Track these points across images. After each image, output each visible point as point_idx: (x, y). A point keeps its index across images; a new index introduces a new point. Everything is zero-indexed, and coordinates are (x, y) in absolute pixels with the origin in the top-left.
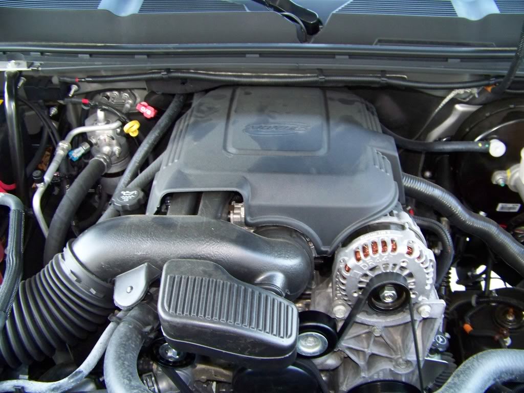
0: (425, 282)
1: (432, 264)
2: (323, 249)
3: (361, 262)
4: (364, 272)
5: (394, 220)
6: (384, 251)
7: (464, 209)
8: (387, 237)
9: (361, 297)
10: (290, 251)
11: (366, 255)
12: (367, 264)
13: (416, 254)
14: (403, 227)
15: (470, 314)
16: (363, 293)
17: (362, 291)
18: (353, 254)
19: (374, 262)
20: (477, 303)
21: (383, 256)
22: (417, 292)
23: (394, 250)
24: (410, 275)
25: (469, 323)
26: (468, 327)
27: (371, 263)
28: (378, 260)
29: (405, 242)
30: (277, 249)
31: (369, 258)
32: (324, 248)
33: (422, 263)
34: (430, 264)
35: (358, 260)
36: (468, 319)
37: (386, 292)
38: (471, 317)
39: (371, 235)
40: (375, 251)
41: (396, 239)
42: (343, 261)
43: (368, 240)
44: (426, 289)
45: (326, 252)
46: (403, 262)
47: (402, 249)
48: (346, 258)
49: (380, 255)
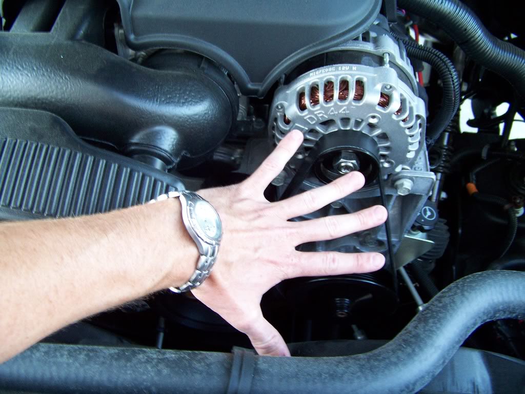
0: (407, 148)
1: (419, 121)
2: (250, 86)
3: (306, 112)
4: (312, 127)
5: (369, 47)
6: (343, 98)
7: (485, 34)
8: (351, 75)
9: (307, 159)
10: (190, 91)
11: (315, 102)
12: (316, 115)
13: (395, 105)
14: (380, 61)
15: (478, 169)
16: (309, 156)
17: (309, 152)
18: (294, 98)
19: (326, 114)
20: (489, 155)
21: (341, 107)
22: (393, 161)
23: (359, 97)
24: (384, 137)
25: (474, 182)
26: (472, 187)
27: (321, 115)
28: (332, 111)
29: (379, 87)
30: (167, 89)
31: (318, 107)
32: (252, 85)
33: (404, 121)
34: (416, 122)
35: (302, 108)
36: (474, 177)
37: (342, 160)
38: (477, 175)
39: (327, 70)
40: (328, 97)
41: (365, 80)
42: (282, 107)
43: (321, 78)
44: (407, 158)
45: (255, 92)
46: (374, 117)
47: (372, 97)
48: (286, 104)
49: (336, 104)
